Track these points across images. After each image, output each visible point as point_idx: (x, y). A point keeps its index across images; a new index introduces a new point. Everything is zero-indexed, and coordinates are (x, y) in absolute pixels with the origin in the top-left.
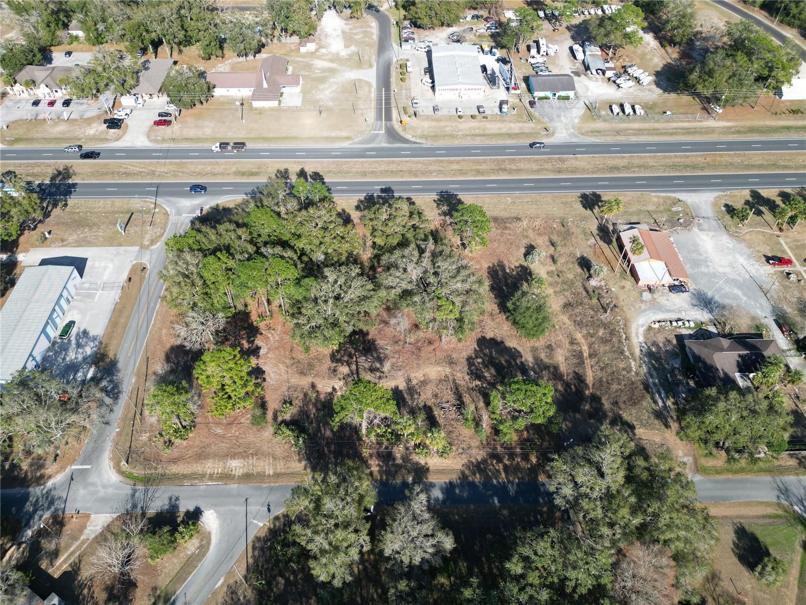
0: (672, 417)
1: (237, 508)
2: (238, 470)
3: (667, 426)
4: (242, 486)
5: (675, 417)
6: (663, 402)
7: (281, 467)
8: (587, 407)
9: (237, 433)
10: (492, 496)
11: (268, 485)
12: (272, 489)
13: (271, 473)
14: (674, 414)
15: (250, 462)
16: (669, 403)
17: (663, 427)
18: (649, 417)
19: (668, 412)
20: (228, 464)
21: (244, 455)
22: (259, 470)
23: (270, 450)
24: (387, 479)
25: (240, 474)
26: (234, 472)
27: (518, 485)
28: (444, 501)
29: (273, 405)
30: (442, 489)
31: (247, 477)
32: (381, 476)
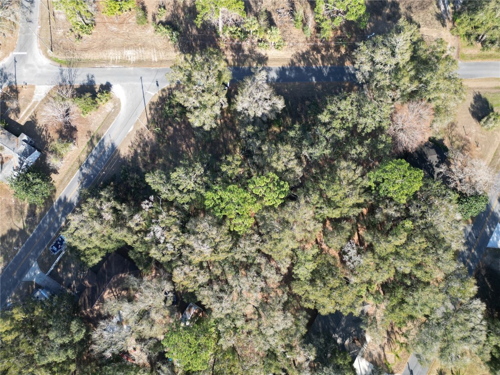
0: (449, 19)
1: (135, 83)
2: (132, 57)
3: (444, 25)
4: (136, 68)
5: (451, 19)
6: (445, 7)
7: (162, 56)
8: (388, 11)
9: (128, 31)
10: (311, 77)
11: (155, 68)
12: (158, 71)
13: (156, 60)
14: (450, 16)
15: (140, 52)
16: (449, 8)
17: (441, 26)
18: (432, 19)
19: (447, 15)
20: (125, 53)
21: (135, 47)
22: (147, 58)
23: (153, 44)
24: (238, 65)
25: (134, 60)
26: (129, 59)
27: (330, 68)
28: (278, 80)
29: (151, 9)
30: (277, 72)
31: (139, 63)
32: (234, 63)
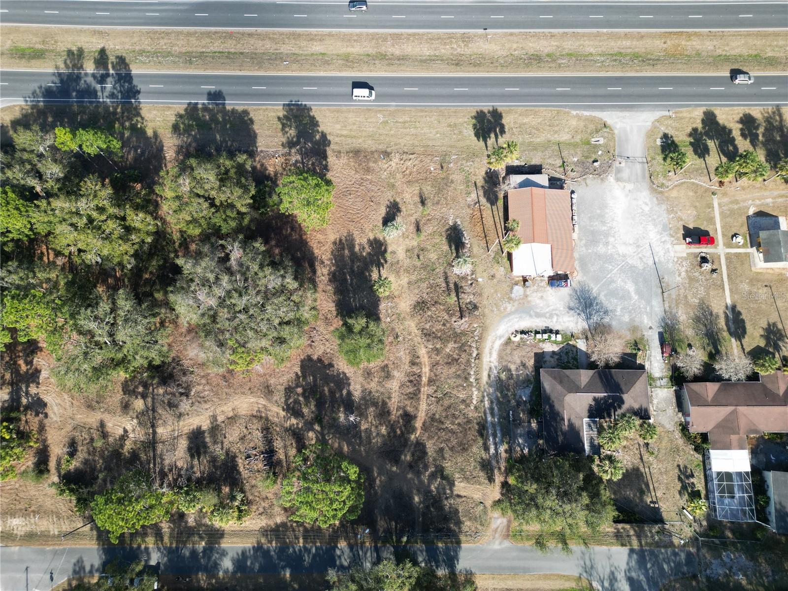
0: (500, 469)
1: (18, 576)
2: (20, 528)
3: (491, 479)
4: (24, 549)
5: (503, 469)
6: (496, 449)
7: (66, 527)
8: (408, 458)
9: (17, 486)
10: (284, 568)
11: (51, 548)
12: (55, 553)
13: (56, 533)
14: (503, 465)
15: (32, 521)
16: (502, 449)
17: (487, 481)
18: (475, 468)
19: (498, 462)
20: (9, 522)
21: (26, 513)
22: (43, 529)
23: (53, 507)
24: (177, 548)
25: (23, 533)
26: (15, 532)
27: (314, 556)
28: (235, 572)
29: (57, 450)
30: (233, 560)
31: (30, 537)
32: (171, 544)
